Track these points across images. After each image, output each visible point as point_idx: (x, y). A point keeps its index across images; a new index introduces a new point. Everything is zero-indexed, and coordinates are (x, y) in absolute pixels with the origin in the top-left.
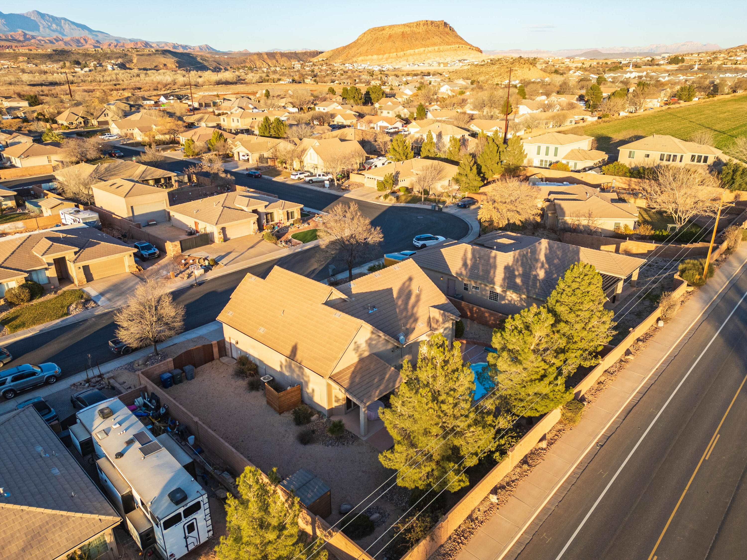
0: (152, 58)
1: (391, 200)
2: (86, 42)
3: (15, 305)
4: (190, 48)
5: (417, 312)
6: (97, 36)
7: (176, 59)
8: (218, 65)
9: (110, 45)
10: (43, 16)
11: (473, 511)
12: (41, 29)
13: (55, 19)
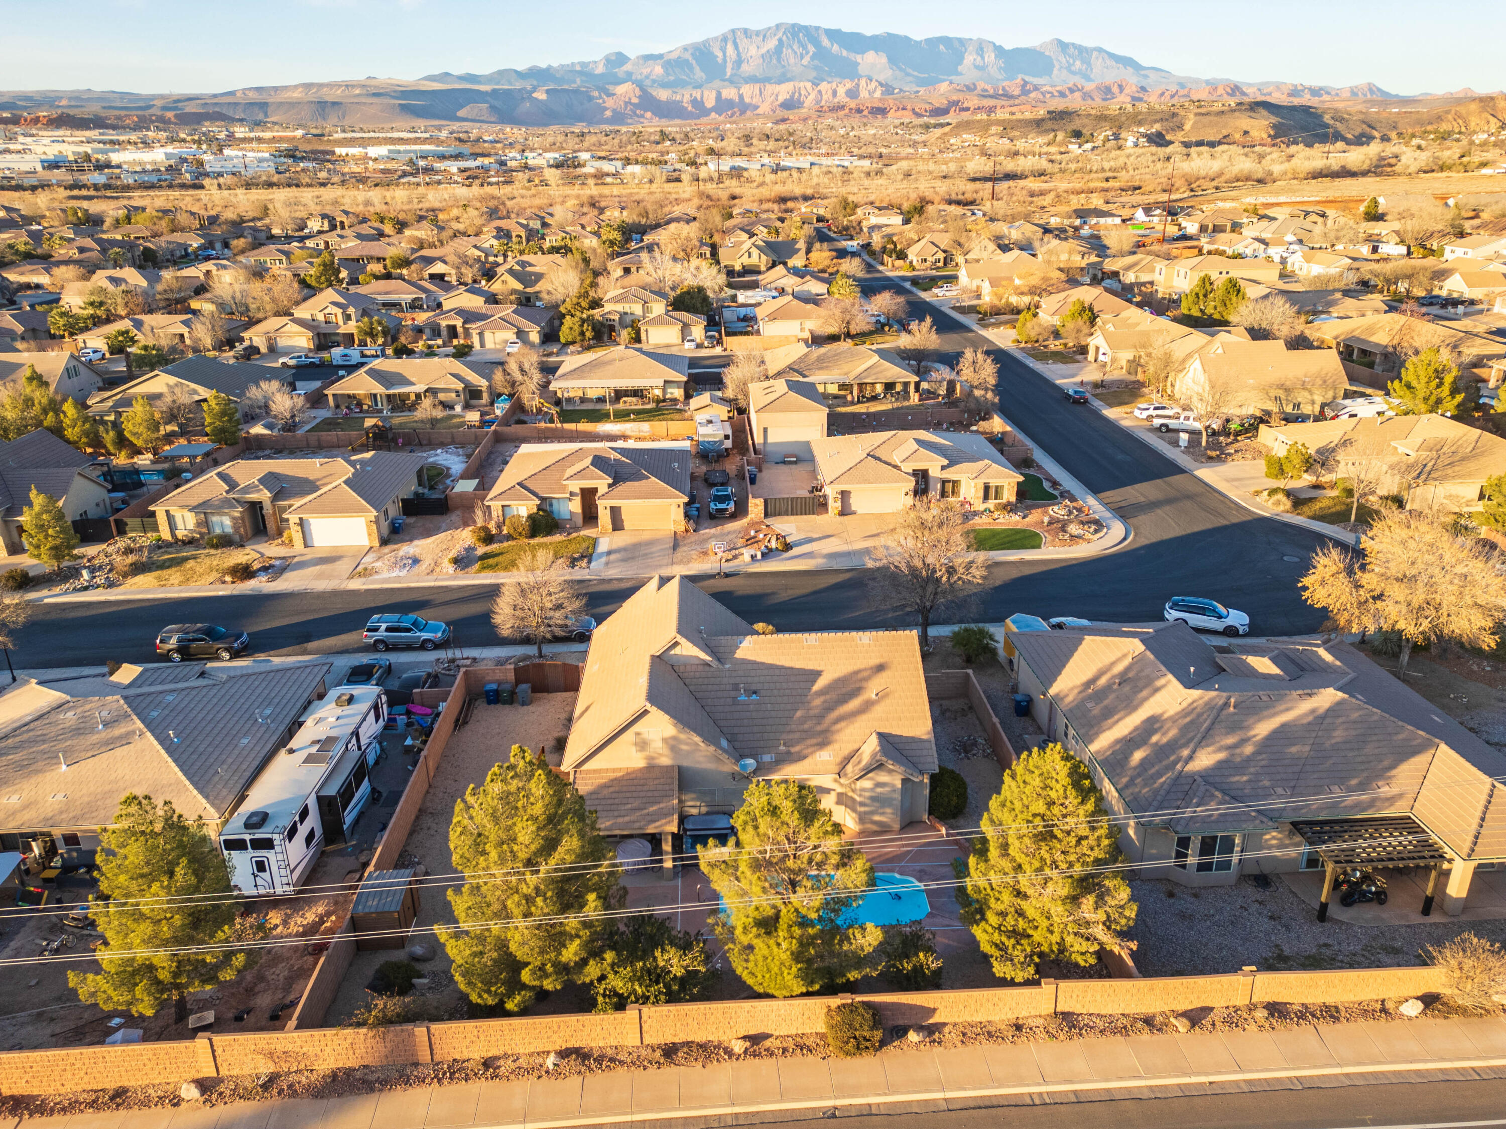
0: (1224, 118)
1: (1278, 503)
2: (1121, 91)
3: (514, 539)
4: (1328, 93)
5: (838, 731)
6: (1146, 77)
7: (1274, 120)
8: (1368, 130)
9: (1162, 94)
10: (1063, 46)
11: (506, 1056)
12: (1055, 71)
13: (1083, 52)
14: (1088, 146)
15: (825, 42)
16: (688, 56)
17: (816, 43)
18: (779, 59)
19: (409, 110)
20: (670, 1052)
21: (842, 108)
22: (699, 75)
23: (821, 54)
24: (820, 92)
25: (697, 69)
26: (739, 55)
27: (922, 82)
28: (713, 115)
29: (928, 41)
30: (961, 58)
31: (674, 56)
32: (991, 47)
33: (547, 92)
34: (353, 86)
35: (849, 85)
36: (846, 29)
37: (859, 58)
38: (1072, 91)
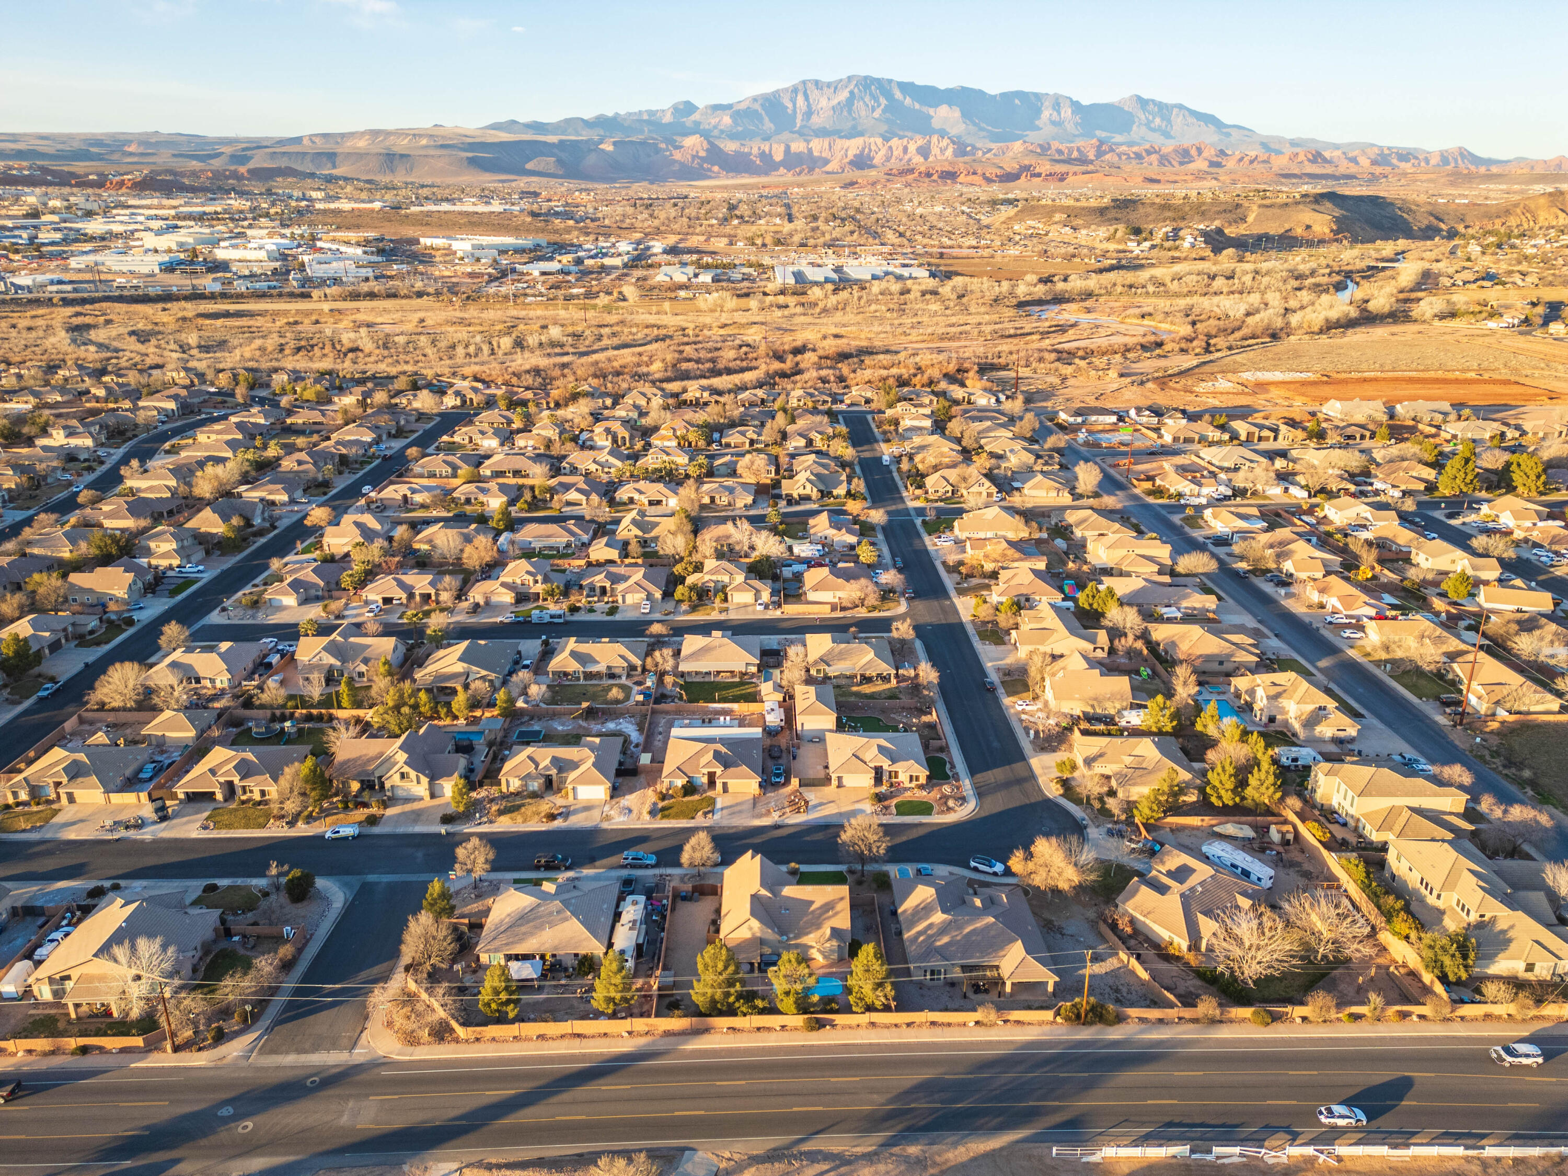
0: (1287, 211)
2: (1199, 154)
5: (818, 926)
6: (1228, 135)
9: (1241, 160)
10: (1143, 102)
12: (1135, 128)
13: (1164, 109)
14: (1147, 244)
15: (898, 95)
16: (757, 106)
17: (889, 96)
18: (850, 111)
19: (475, 163)
20: (759, 1029)
21: (912, 171)
22: (768, 125)
23: (893, 107)
24: (890, 148)
25: (766, 120)
26: (809, 106)
27: (996, 138)
28: (782, 170)
29: (1003, 95)
30: (1038, 112)
31: (742, 106)
32: (1068, 103)
33: (615, 144)
34: (420, 136)
35: (920, 142)
36: (919, 82)
37: (931, 111)
38: (1149, 153)
